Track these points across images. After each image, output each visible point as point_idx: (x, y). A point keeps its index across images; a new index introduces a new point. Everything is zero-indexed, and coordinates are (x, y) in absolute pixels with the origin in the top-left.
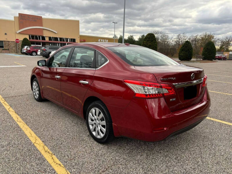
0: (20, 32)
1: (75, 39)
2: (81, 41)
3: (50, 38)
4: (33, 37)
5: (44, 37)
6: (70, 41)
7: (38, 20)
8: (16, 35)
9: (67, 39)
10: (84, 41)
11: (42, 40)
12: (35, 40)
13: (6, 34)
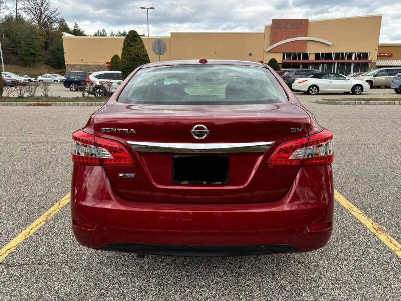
0: (270, 50)
1: (368, 53)
2: (380, 57)
3: (317, 56)
4: (289, 55)
5: (307, 54)
6: (356, 58)
7: (301, 26)
8: (265, 54)
9: (350, 55)
10: (390, 56)
11: (303, 59)
12: (291, 61)
13: (250, 54)
